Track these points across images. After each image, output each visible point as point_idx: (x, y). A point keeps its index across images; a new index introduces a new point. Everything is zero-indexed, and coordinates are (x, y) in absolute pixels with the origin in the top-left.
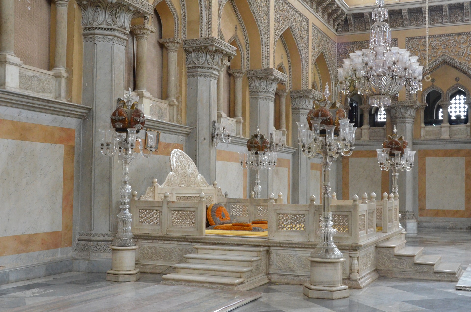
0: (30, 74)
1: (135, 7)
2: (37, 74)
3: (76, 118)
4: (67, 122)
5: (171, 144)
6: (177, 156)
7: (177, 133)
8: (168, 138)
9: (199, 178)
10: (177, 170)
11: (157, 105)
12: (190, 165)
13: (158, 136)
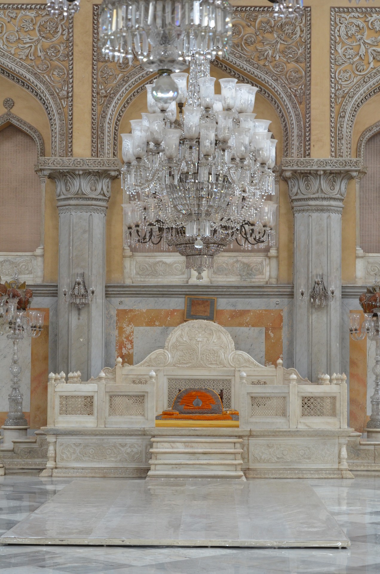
0: (1, 259)
1: (83, 170)
2: (10, 258)
3: (48, 296)
4: (36, 302)
5: (249, 311)
6: (187, 329)
7: (261, 296)
8: (241, 304)
9: (230, 357)
10: (175, 347)
11: (237, 261)
12: (214, 339)
13: (212, 303)
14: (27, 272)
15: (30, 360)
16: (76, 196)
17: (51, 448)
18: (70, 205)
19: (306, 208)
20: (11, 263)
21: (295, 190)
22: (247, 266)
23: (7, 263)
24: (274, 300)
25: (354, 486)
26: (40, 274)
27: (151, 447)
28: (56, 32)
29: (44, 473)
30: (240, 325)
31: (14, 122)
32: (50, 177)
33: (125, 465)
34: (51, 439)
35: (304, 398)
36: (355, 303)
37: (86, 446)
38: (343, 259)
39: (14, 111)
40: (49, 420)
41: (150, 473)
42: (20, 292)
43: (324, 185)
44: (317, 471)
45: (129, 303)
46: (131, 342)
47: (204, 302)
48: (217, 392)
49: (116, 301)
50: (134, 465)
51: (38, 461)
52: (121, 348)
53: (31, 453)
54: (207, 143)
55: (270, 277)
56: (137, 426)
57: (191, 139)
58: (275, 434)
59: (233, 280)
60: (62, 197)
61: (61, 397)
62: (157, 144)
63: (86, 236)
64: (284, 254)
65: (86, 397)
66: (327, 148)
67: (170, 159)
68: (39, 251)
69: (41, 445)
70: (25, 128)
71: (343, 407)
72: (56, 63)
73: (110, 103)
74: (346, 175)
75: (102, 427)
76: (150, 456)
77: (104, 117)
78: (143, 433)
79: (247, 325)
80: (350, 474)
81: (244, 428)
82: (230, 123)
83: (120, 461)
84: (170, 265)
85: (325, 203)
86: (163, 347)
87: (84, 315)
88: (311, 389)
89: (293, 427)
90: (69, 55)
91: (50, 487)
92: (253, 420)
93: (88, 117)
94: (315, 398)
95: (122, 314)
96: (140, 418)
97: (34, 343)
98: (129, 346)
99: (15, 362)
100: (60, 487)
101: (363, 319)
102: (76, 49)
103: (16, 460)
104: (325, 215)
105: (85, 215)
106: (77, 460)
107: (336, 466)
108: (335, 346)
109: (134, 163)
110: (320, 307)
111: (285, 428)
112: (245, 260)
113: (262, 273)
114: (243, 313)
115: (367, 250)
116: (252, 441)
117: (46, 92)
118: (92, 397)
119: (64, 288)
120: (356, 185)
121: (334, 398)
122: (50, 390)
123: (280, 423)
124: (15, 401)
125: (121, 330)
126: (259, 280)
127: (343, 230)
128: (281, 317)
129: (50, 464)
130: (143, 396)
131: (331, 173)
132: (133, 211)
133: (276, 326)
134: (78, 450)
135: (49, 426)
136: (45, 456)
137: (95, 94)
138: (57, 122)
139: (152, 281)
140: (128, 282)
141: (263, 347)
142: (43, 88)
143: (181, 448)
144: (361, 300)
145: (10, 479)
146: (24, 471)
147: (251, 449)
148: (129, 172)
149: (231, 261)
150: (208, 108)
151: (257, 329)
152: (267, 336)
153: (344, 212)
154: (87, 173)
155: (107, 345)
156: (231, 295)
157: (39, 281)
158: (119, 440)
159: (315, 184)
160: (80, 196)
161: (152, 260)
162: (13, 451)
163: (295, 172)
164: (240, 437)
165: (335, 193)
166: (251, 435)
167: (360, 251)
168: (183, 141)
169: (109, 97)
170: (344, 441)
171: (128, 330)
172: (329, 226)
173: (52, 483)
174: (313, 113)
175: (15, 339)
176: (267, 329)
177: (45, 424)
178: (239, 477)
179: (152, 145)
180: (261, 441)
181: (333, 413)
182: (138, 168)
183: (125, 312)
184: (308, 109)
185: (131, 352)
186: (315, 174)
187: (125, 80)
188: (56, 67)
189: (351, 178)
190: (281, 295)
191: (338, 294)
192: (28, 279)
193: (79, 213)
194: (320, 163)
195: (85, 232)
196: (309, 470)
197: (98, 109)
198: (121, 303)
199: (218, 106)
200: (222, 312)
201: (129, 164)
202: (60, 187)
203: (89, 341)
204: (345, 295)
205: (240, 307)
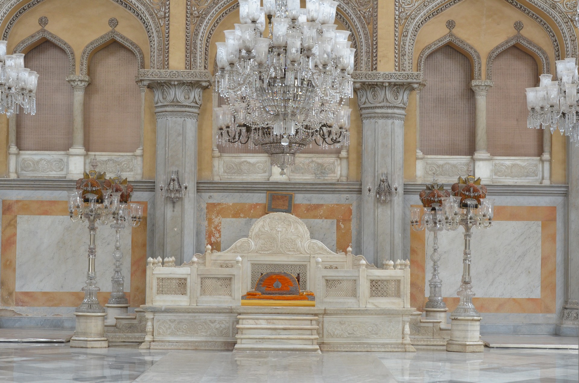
0: (105, 158)
1: (177, 81)
2: (113, 157)
3: (147, 191)
4: (136, 196)
5: (322, 205)
6: (268, 220)
7: (333, 192)
8: (315, 199)
9: (306, 245)
10: (258, 236)
11: (312, 161)
12: (292, 229)
13: (291, 198)
14: (128, 170)
15: (130, 247)
16: (172, 104)
17: (149, 324)
18: (166, 111)
19: (373, 115)
20: (114, 162)
21: (363, 99)
22: (321, 165)
23: (111, 162)
24: (345, 196)
25: (416, 359)
26: (139, 171)
27: (238, 323)
29: (143, 346)
30: (315, 217)
31: (118, 39)
32: (149, 87)
33: (215, 339)
34: (149, 316)
35: (372, 281)
36: (416, 199)
37: (180, 322)
38: (405, 160)
39: (118, 29)
40: (148, 299)
41: (236, 346)
42: (122, 187)
43: (389, 96)
44: (383, 345)
45: (217, 197)
46: (219, 232)
47: (283, 197)
48: (295, 276)
49: (206, 195)
50: (222, 339)
51: (137, 335)
52: (210, 237)
53: (131, 328)
54: (294, 51)
55: (341, 176)
56: (225, 305)
57: (279, 47)
58: (347, 312)
59: (308, 178)
60: (160, 104)
61: (158, 279)
62: (249, 51)
63: (180, 138)
64: (353, 156)
65: (180, 279)
66: (392, 63)
67: (260, 64)
68: (139, 152)
69: (140, 321)
70: (127, 44)
71: (406, 289)
73: (201, 22)
74: (408, 87)
75: (194, 305)
76: (236, 331)
77: (197, 35)
78: (231, 311)
79: (321, 217)
80: (412, 348)
81: (319, 307)
82: (314, 33)
83: (210, 335)
84: (253, 165)
85: (390, 111)
86: (247, 236)
87: (178, 208)
88: (378, 273)
89: (362, 307)
91: (148, 358)
92: (327, 300)
93: (182, 35)
94: (382, 281)
95: (211, 207)
96: (227, 298)
97: (134, 232)
98: (217, 235)
99: (117, 248)
100: (157, 358)
101: (422, 213)
103: (118, 334)
104: (390, 121)
105: (180, 120)
106: (172, 334)
107: (400, 341)
108: (398, 236)
109: (228, 68)
110: (384, 202)
111: (355, 307)
112: (320, 161)
113: (334, 172)
114: (317, 207)
115: (426, 153)
116: (327, 319)
117: (146, 13)
118: (185, 279)
119: (161, 183)
120: (416, 95)
121: (399, 281)
122: (148, 272)
123: (351, 303)
124: (117, 283)
125: (210, 221)
126: (331, 178)
127: (405, 135)
128: (351, 211)
129: (148, 338)
130: (230, 279)
131: (395, 85)
132: (224, 114)
133: (347, 219)
134: (173, 325)
135: (148, 305)
136: (143, 330)
137: (189, 15)
138: (156, 39)
139: (238, 178)
140: (217, 179)
141: (335, 236)
142: (143, 9)
143: (263, 324)
144: (421, 196)
145: (114, 351)
146: (126, 344)
147: (326, 325)
148: (223, 76)
149: (307, 161)
150: (294, 20)
151: (329, 221)
152: (338, 227)
153: (406, 119)
154: (182, 84)
155: (198, 234)
156: (307, 191)
157: (139, 178)
158: (209, 317)
159: (381, 94)
160: (175, 103)
161: (237, 160)
162: (115, 326)
163: (364, 83)
164: (316, 315)
165: (398, 103)
166: (325, 313)
167: (420, 154)
168: (271, 49)
169: (201, 17)
170: (407, 319)
171: (216, 221)
172: (393, 131)
173: (150, 354)
174: (380, 32)
175: (117, 228)
176: (338, 221)
177: (144, 302)
178: (315, 350)
179: (244, 52)
180: (334, 318)
181: (398, 295)
182: (231, 73)
183: (214, 205)
184: (375, 30)
185: (219, 240)
186: (381, 85)
187: (215, 3)
189: (413, 89)
190: (350, 191)
191: (400, 190)
192: (129, 176)
193: (174, 119)
194: (386, 76)
195: (179, 135)
196: (376, 344)
197: (192, 27)
198: (210, 197)
199: (302, 19)
200: (298, 206)
201: (223, 69)
202: (158, 95)
203: (182, 230)
204: (406, 192)
205: (315, 202)
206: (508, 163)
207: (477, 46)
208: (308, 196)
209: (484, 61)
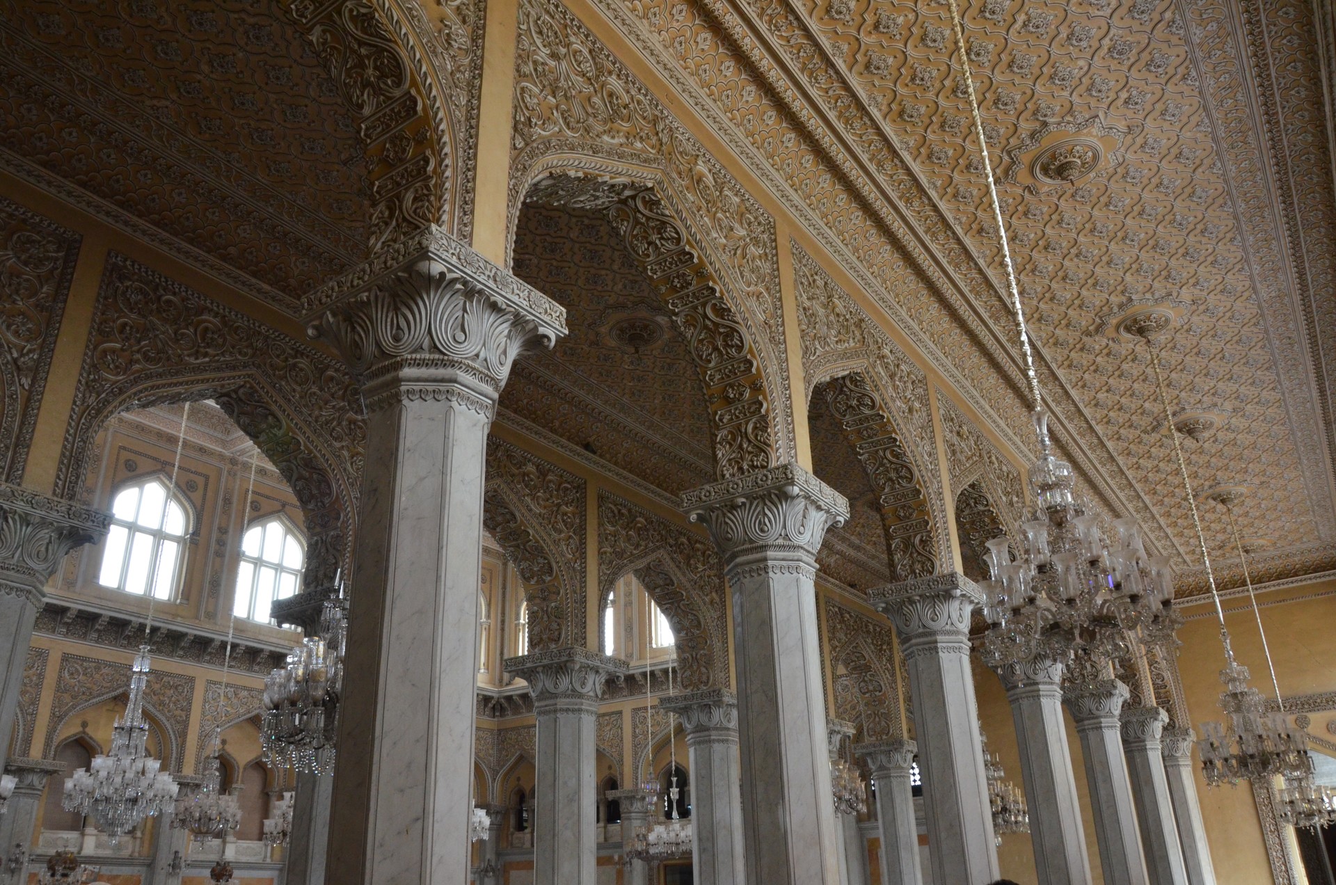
1: (40, 769)
5: (119, 876)
7: (128, 864)
16: (28, 787)
22: (118, 843)
24: (137, 868)
28: (33, 667)
36: (206, 872)
55: (133, 852)
59: (107, 853)
63: (28, 817)
64: (147, 837)
66: (192, 768)
72: (28, 688)
77: (55, 731)
84: (67, 840)
90: (39, 685)
93: (44, 730)
102: (45, 681)
105: (30, 801)
110: (175, 874)
113: (127, 849)
114: (116, 877)
126: (126, 853)
128: (140, 880)
139: (50, 851)
144: (210, 870)
156: (111, 864)
160: (31, 786)
169: (60, 718)
174: (187, 744)
184: (184, 742)
187: (73, 707)
188: (27, 692)
190: (143, 865)
197: (52, 725)
205: (115, 873)
206: (245, 845)
207: (238, 759)
208: (111, 867)
209: (241, 770)
